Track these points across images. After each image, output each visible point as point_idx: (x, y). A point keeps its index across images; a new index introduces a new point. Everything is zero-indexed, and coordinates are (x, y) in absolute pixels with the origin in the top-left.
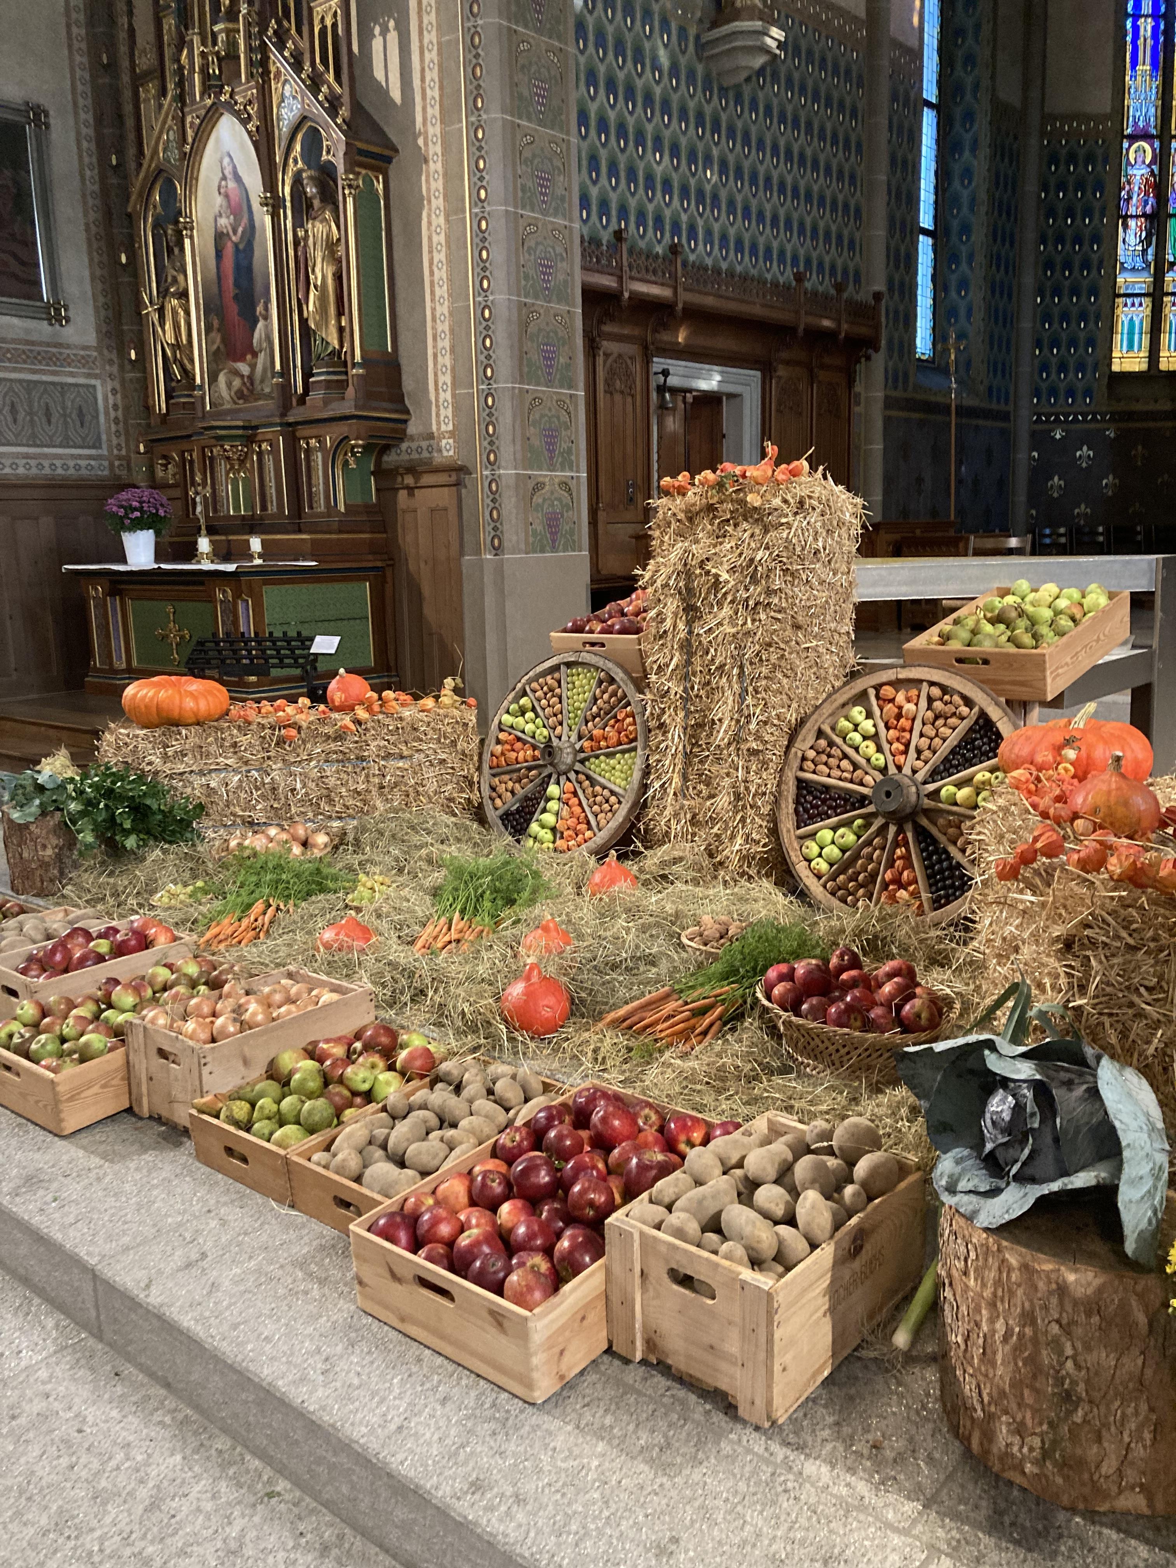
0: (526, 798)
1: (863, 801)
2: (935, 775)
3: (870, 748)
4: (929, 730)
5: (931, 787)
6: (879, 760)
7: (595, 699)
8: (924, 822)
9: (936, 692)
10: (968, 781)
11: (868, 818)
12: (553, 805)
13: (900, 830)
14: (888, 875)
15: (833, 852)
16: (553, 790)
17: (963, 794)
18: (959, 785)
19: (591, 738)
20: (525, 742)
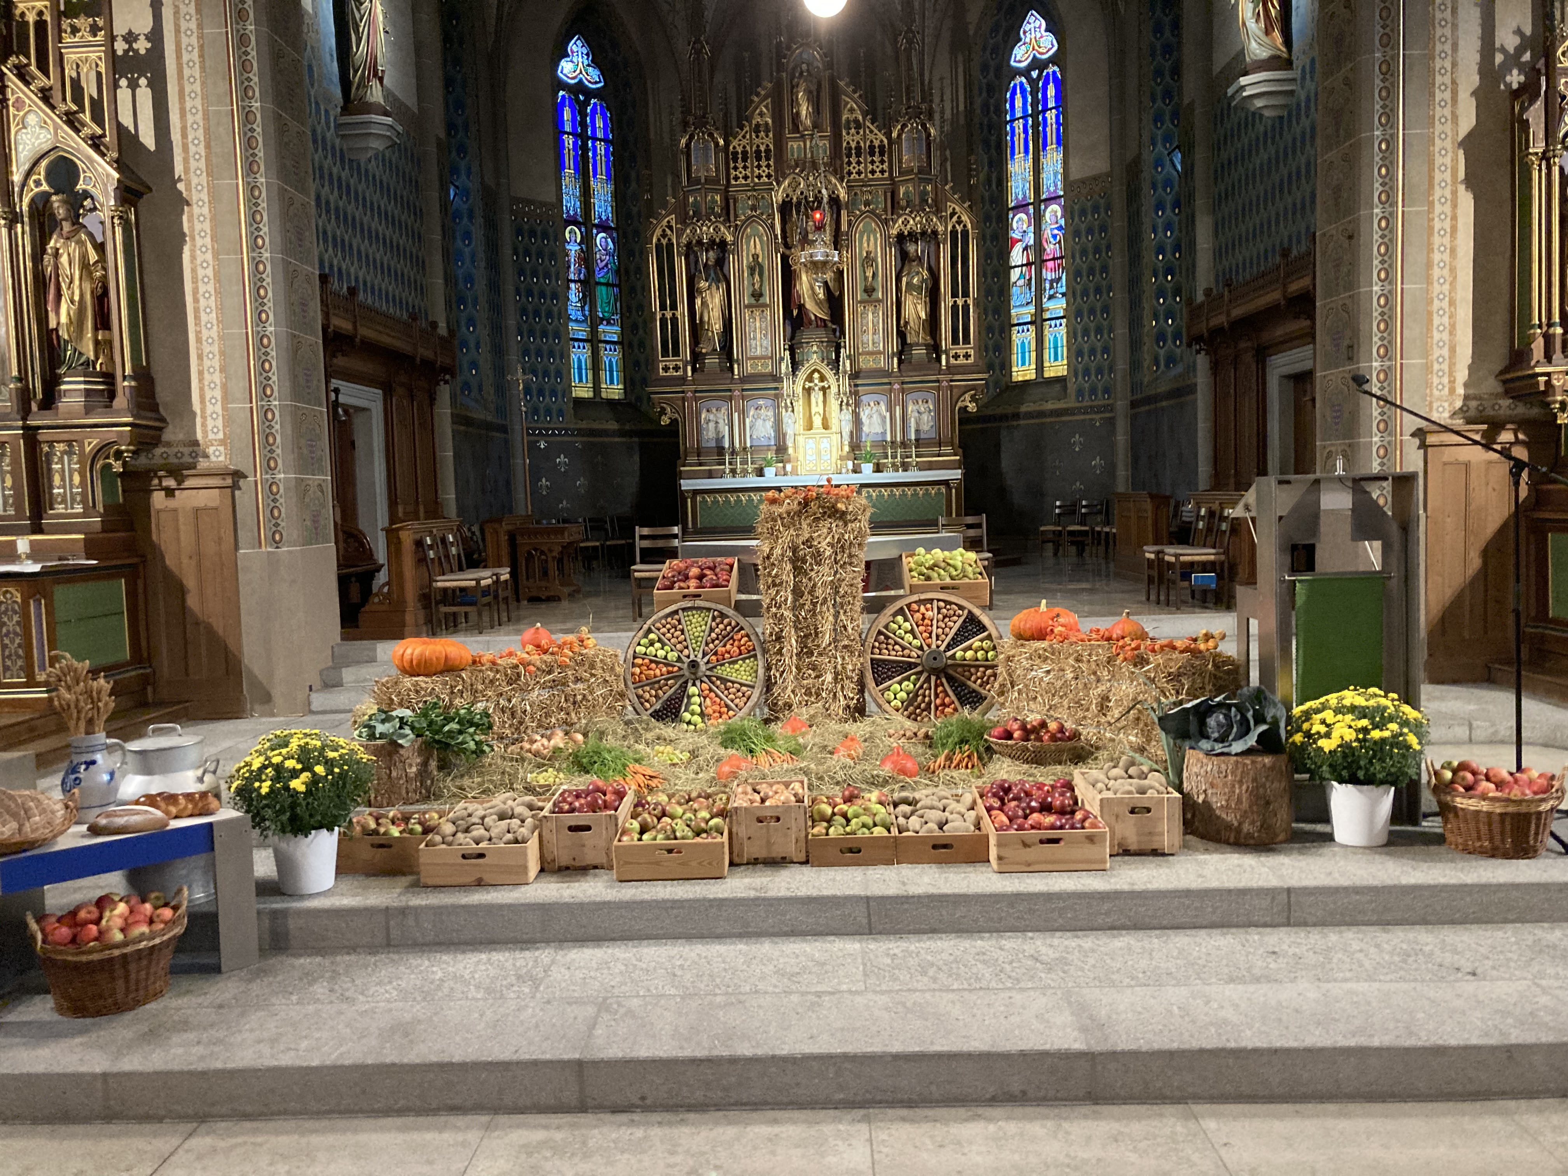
0: (670, 699)
1: (911, 666)
2: (949, 647)
3: (909, 637)
4: (941, 624)
5: (949, 654)
6: (916, 642)
7: (712, 630)
8: (951, 672)
9: (942, 604)
10: (970, 648)
11: (919, 674)
12: (696, 699)
13: (938, 678)
14: (938, 701)
15: (903, 695)
16: (693, 690)
17: (969, 654)
18: (965, 650)
19: (716, 654)
20: (657, 663)
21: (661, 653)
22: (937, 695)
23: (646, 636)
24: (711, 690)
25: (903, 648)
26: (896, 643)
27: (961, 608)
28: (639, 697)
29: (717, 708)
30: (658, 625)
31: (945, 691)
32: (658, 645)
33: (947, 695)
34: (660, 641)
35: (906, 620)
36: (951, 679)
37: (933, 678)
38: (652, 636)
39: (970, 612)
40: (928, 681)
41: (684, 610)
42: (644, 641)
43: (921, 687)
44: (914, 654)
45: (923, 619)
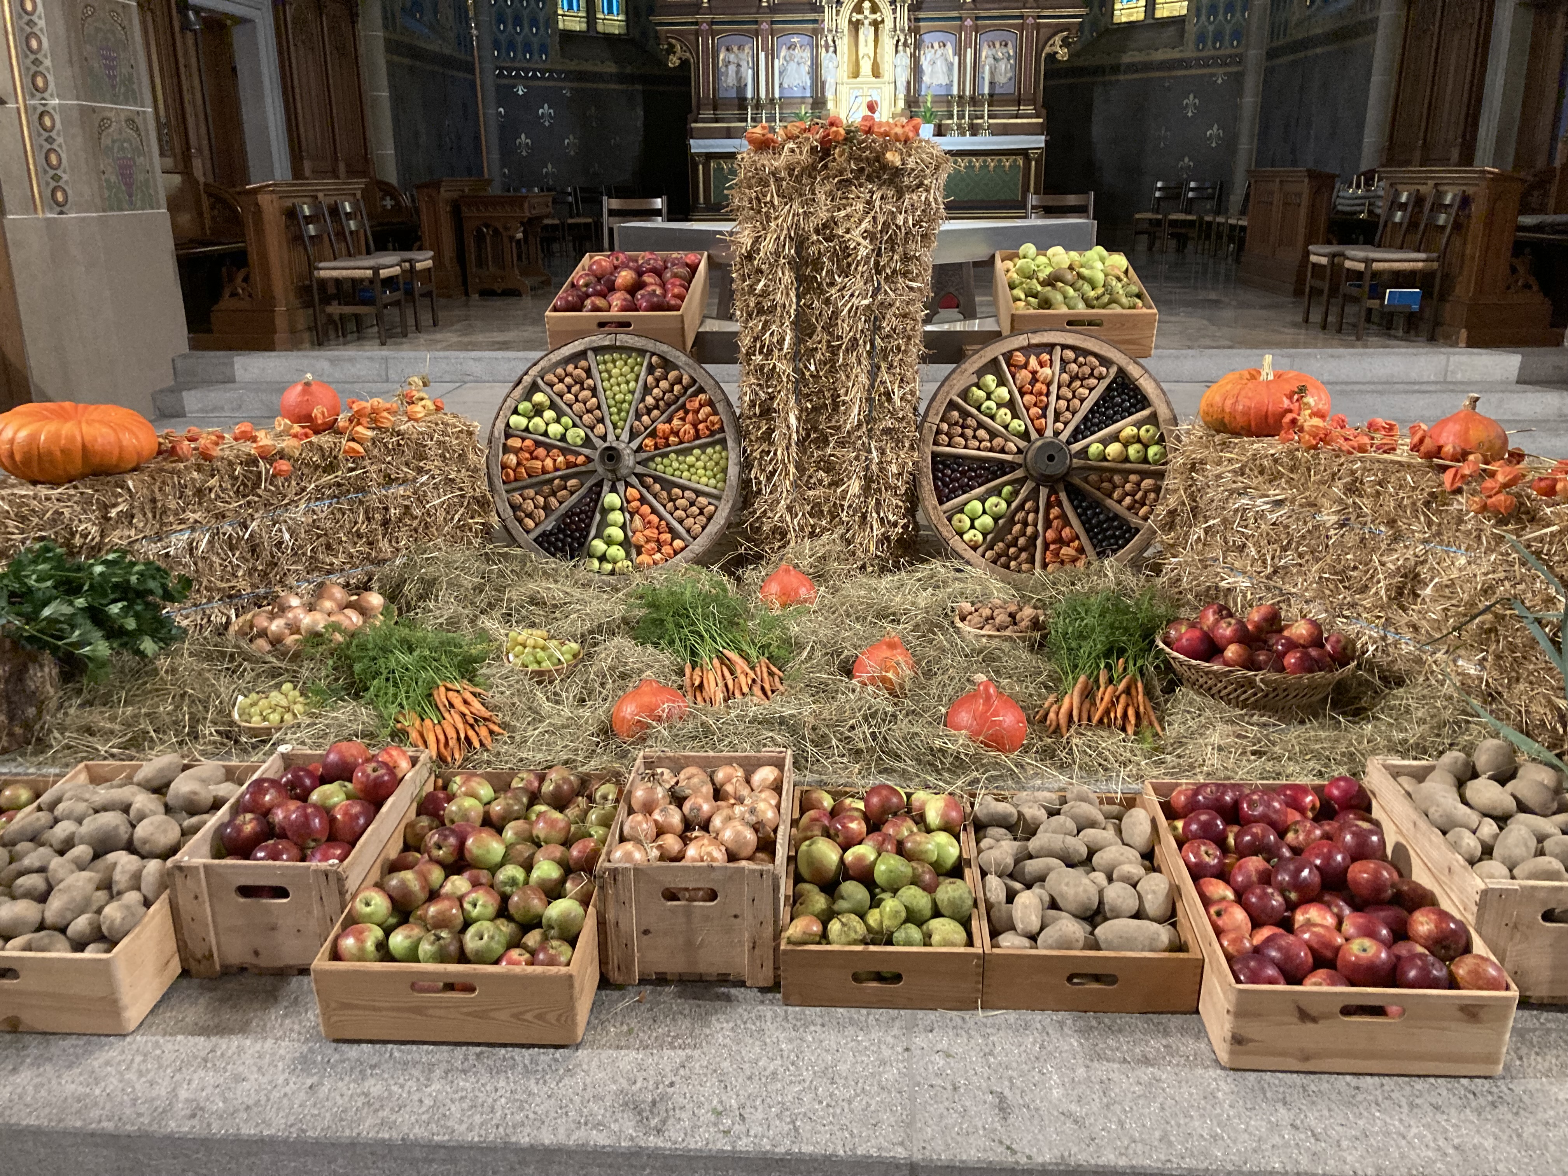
0: (569, 513)
1: (1004, 468)
3: (1004, 414)
5: (1076, 447)
6: (1017, 425)
7: (647, 390)
8: (1077, 481)
9: (1069, 354)
10: (1115, 438)
11: (1018, 483)
12: (617, 517)
13: (1052, 491)
14: (1050, 534)
15: (987, 521)
16: (611, 499)
17: (1114, 449)
18: (1106, 441)
19: (653, 434)
20: (548, 447)
21: (555, 429)
22: (1048, 524)
23: (528, 397)
24: (643, 500)
25: (993, 434)
26: (981, 425)
27: (1105, 362)
28: (515, 508)
29: (651, 533)
30: (550, 377)
31: (1063, 516)
32: (549, 414)
33: (1067, 523)
34: (553, 406)
35: (1001, 382)
36: (1075, 494)
37: (1044, 492)
38: (539, 397)
39: (1121, 371)
40: (1034, 495)
41: (597, 350)
42: (524, 406)
43: (1021, 507)
44: (1011, 446)
45: (1034, 380)
